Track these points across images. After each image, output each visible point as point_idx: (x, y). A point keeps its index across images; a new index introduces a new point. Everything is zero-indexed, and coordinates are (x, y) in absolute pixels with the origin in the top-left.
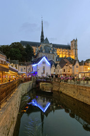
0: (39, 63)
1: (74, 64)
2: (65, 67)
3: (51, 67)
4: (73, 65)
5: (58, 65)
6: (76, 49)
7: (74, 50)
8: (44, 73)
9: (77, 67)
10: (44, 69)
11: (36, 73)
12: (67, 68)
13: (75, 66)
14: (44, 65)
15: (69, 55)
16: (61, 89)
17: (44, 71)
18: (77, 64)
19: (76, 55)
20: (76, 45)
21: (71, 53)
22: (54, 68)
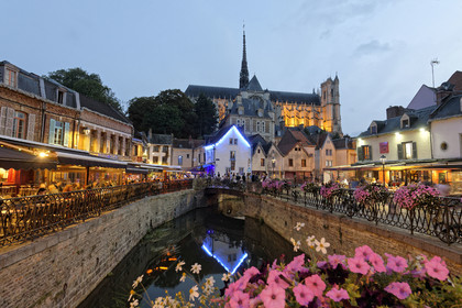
0: (221, 141)
1: (319, 145)
2: (293, 152)
3: (253, 153)
4: (317, 149)
5: (273, 148)
6: (336, 104)
7: (331, 107)
8: (233, 168)
9: (328, 152)
10: (233, 157)
11: (211, 168)
12: (297, 156)
13: (323, 151)
14: (233, 148)
15: (317, 119)
16: (264, 214)
17: (233, 163)
18: (329, 144)
19: (336, 120)
20: (335, 94)
21: (322, 115)
22: (261, 155)
